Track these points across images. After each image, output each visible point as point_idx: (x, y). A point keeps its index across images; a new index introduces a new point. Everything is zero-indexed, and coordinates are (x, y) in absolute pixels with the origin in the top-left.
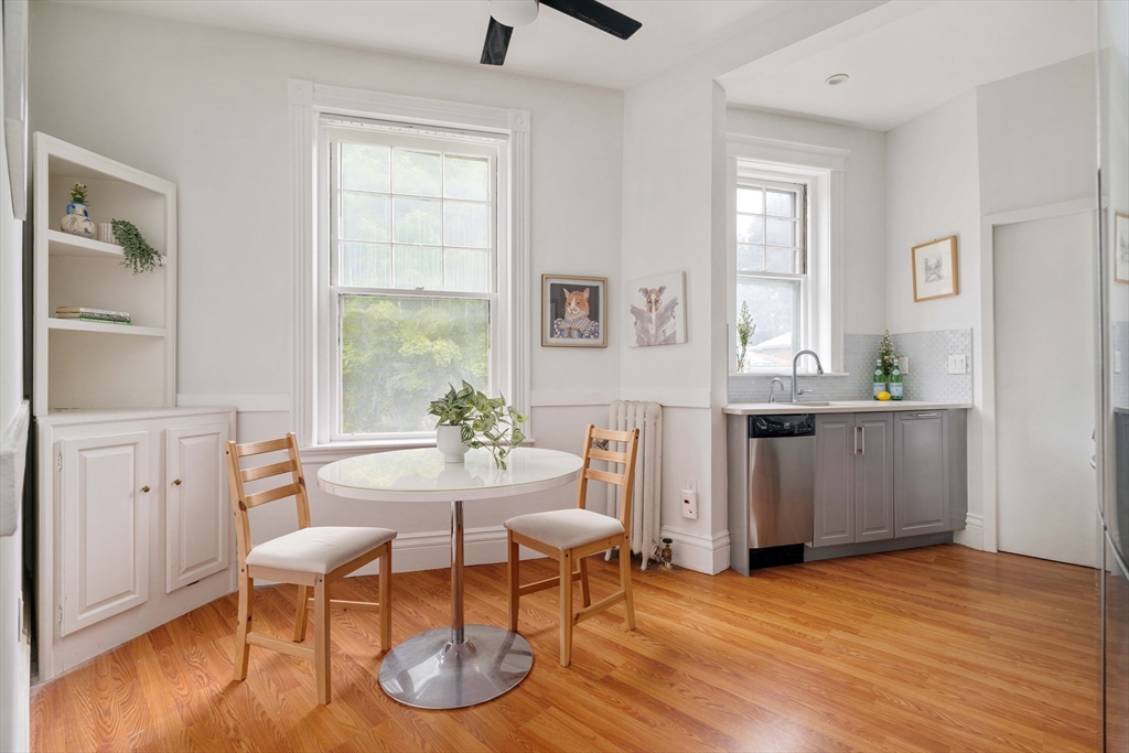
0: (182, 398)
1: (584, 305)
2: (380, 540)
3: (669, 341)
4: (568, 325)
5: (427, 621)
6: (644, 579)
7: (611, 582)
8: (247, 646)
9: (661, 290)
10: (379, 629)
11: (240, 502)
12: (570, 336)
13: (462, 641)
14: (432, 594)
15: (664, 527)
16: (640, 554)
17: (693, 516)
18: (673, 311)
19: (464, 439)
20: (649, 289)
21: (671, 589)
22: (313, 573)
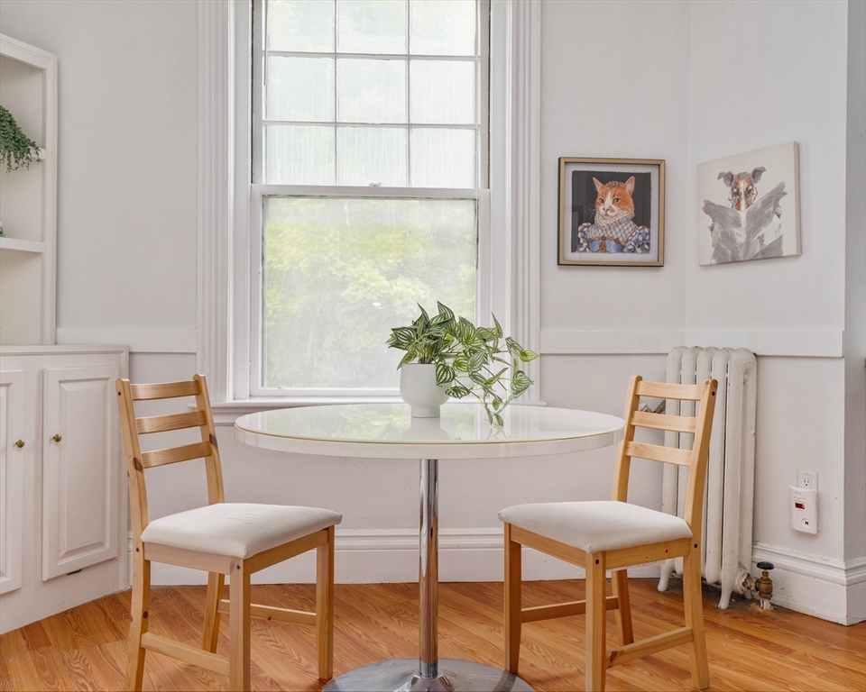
0: (64, 333)
1: (626, 202)
2: (318, 523)
3: (771, 254)
4: (600, 233)
5: (384, 648)
6: (724, 621)
7: (667, 620)
8: (142, 651)
9: (757, 174)
10: (316, 652)
11: (135, 459)
12: (603, 249)
13: (435, 674)
14: (391, 614)
15: (760, 545)
16: (718, 583)
17: (811, 529)
18: (776, 205)
19: (439, 381)
20: (735, 173)
21: (770, 639)
22: (228, 556)
